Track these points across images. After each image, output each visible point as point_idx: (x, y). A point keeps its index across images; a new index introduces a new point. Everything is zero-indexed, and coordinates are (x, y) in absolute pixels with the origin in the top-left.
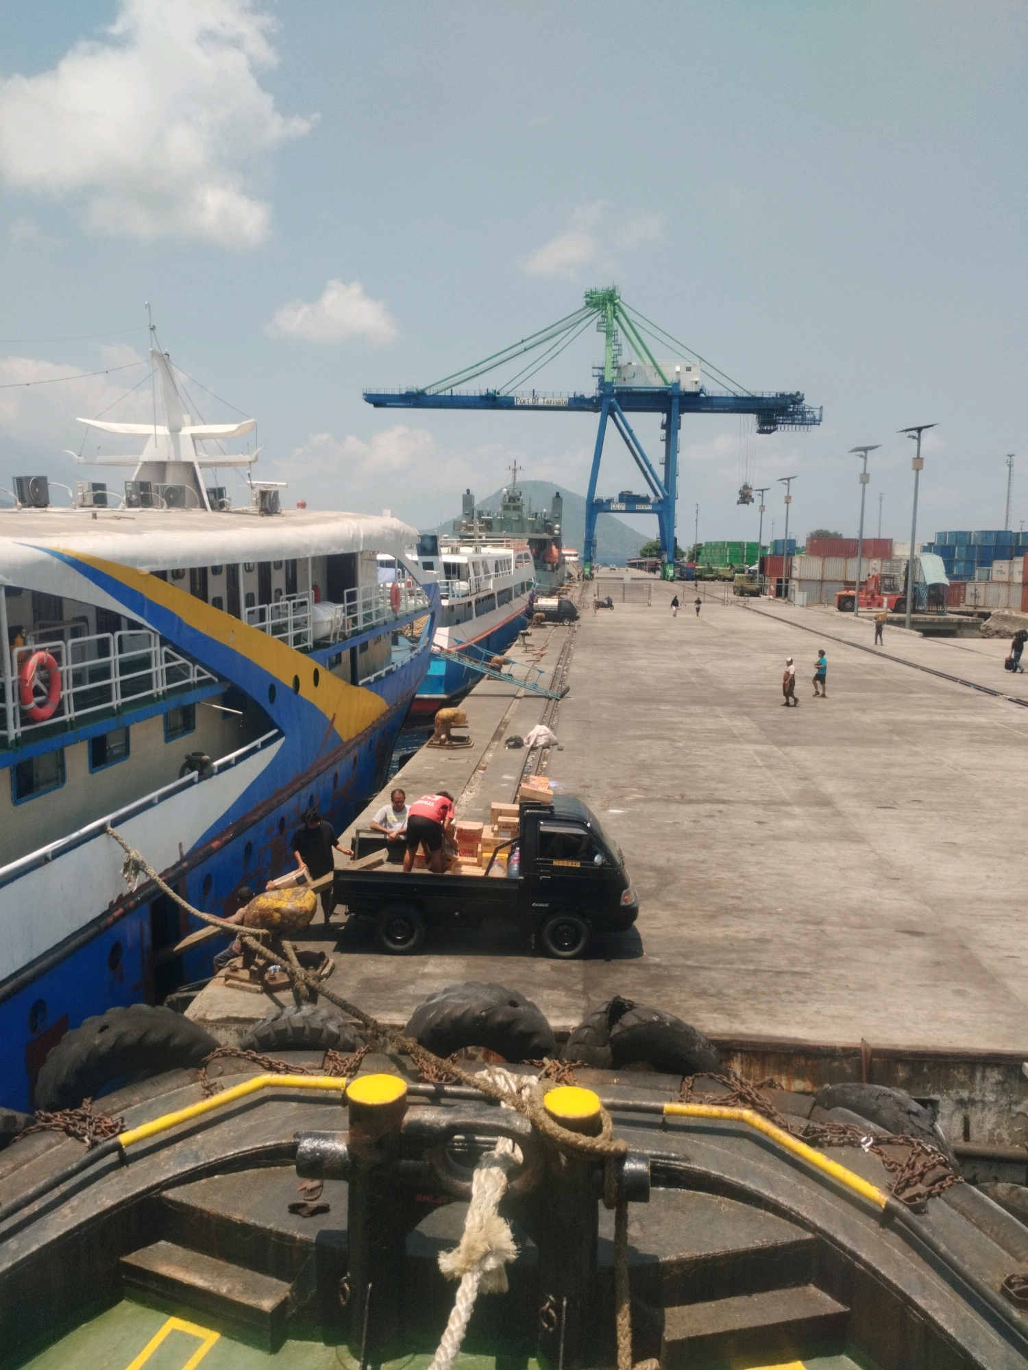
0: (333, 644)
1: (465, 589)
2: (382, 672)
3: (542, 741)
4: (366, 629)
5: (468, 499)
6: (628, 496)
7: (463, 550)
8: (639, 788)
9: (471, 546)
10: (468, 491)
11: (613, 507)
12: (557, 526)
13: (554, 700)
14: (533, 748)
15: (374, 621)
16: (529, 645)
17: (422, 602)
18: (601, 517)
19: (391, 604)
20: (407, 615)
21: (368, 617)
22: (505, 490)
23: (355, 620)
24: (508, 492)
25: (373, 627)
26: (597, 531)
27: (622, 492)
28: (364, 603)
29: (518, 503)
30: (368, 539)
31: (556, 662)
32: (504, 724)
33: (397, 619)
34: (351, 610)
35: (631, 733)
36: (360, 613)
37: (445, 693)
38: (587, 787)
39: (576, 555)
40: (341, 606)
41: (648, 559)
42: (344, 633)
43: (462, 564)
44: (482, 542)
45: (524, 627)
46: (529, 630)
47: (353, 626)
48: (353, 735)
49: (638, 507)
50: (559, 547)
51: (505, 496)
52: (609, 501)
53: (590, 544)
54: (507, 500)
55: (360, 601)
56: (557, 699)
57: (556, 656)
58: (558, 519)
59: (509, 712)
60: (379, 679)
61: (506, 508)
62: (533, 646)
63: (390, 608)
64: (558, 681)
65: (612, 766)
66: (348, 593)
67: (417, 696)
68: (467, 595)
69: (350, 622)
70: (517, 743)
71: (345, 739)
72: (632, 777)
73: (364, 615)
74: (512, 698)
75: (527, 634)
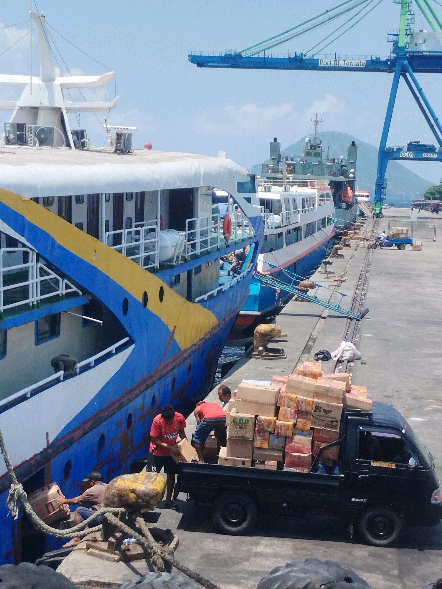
0: (176, 266)
1: (278, 222)
2: (215, 292)
3: (347, 356)
4: (203, 254)
5: (275, 145)
6: (416, 145)
7: (274, 188)
8: (436, 400)
9: (281, 186)
10: (275, 139)
11: (402, 155)
12: (352, 170)
13: (355, 320)
14: (339, 362)
15: (209, 248)
16: (330, 272)
17: (249, 232)
18: (391, 163)
19: (224, 234)
20: (236, 243)
21: (204, 243)
22: (307, 139)
23: (194, 246)
24: (310, 140)
25: (208, 253)
26: (386, 176)
27: (411, 142)
28: (201, 231)
29: (318, 150)
30: (207, 176)
31: (355, 288)
32: (312, 339)
33: (228, 246)
34: (191, 237)
35: (426, 351)
36: (198, 240)
37: (259, 311)
38: (390, 397)
39: (367, 196)
40: (184, 233)
41: (431, 201)
42: (185, 257)
43: (275, 200)
44: (289, 182)
45: (325, 256)
46: (329, 259)
47: (192, 251)
48: (189, 346)
49: (425, 155)
50: (353, 189)
51: (307, 144)
52: (399, 150)
53: (380, 186)
54: (309, 148)
55: (198, 229)
56: (357, 320)
57: (355, 282)
58: (353, 165)
59: (316, 330)
60: (211, 297)
61: (308, 154)
62: (334, 273)
63: (222, 236)
64: (358, 304)
65: (411, 379)
66: (189, 222)
67: (242, 312)
68: (279, 227)
69: (190, 248)
70: (325, 356)
71: (182, 348)
72: (430, 390)
73: (201, 242)
74: (318, 318)
75: (329, 263)
